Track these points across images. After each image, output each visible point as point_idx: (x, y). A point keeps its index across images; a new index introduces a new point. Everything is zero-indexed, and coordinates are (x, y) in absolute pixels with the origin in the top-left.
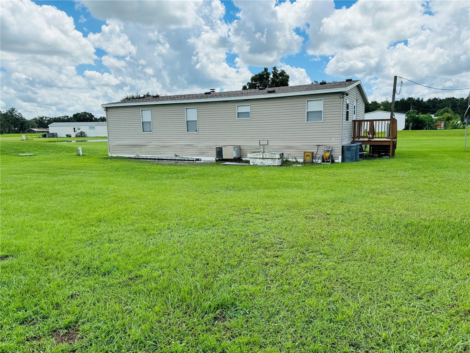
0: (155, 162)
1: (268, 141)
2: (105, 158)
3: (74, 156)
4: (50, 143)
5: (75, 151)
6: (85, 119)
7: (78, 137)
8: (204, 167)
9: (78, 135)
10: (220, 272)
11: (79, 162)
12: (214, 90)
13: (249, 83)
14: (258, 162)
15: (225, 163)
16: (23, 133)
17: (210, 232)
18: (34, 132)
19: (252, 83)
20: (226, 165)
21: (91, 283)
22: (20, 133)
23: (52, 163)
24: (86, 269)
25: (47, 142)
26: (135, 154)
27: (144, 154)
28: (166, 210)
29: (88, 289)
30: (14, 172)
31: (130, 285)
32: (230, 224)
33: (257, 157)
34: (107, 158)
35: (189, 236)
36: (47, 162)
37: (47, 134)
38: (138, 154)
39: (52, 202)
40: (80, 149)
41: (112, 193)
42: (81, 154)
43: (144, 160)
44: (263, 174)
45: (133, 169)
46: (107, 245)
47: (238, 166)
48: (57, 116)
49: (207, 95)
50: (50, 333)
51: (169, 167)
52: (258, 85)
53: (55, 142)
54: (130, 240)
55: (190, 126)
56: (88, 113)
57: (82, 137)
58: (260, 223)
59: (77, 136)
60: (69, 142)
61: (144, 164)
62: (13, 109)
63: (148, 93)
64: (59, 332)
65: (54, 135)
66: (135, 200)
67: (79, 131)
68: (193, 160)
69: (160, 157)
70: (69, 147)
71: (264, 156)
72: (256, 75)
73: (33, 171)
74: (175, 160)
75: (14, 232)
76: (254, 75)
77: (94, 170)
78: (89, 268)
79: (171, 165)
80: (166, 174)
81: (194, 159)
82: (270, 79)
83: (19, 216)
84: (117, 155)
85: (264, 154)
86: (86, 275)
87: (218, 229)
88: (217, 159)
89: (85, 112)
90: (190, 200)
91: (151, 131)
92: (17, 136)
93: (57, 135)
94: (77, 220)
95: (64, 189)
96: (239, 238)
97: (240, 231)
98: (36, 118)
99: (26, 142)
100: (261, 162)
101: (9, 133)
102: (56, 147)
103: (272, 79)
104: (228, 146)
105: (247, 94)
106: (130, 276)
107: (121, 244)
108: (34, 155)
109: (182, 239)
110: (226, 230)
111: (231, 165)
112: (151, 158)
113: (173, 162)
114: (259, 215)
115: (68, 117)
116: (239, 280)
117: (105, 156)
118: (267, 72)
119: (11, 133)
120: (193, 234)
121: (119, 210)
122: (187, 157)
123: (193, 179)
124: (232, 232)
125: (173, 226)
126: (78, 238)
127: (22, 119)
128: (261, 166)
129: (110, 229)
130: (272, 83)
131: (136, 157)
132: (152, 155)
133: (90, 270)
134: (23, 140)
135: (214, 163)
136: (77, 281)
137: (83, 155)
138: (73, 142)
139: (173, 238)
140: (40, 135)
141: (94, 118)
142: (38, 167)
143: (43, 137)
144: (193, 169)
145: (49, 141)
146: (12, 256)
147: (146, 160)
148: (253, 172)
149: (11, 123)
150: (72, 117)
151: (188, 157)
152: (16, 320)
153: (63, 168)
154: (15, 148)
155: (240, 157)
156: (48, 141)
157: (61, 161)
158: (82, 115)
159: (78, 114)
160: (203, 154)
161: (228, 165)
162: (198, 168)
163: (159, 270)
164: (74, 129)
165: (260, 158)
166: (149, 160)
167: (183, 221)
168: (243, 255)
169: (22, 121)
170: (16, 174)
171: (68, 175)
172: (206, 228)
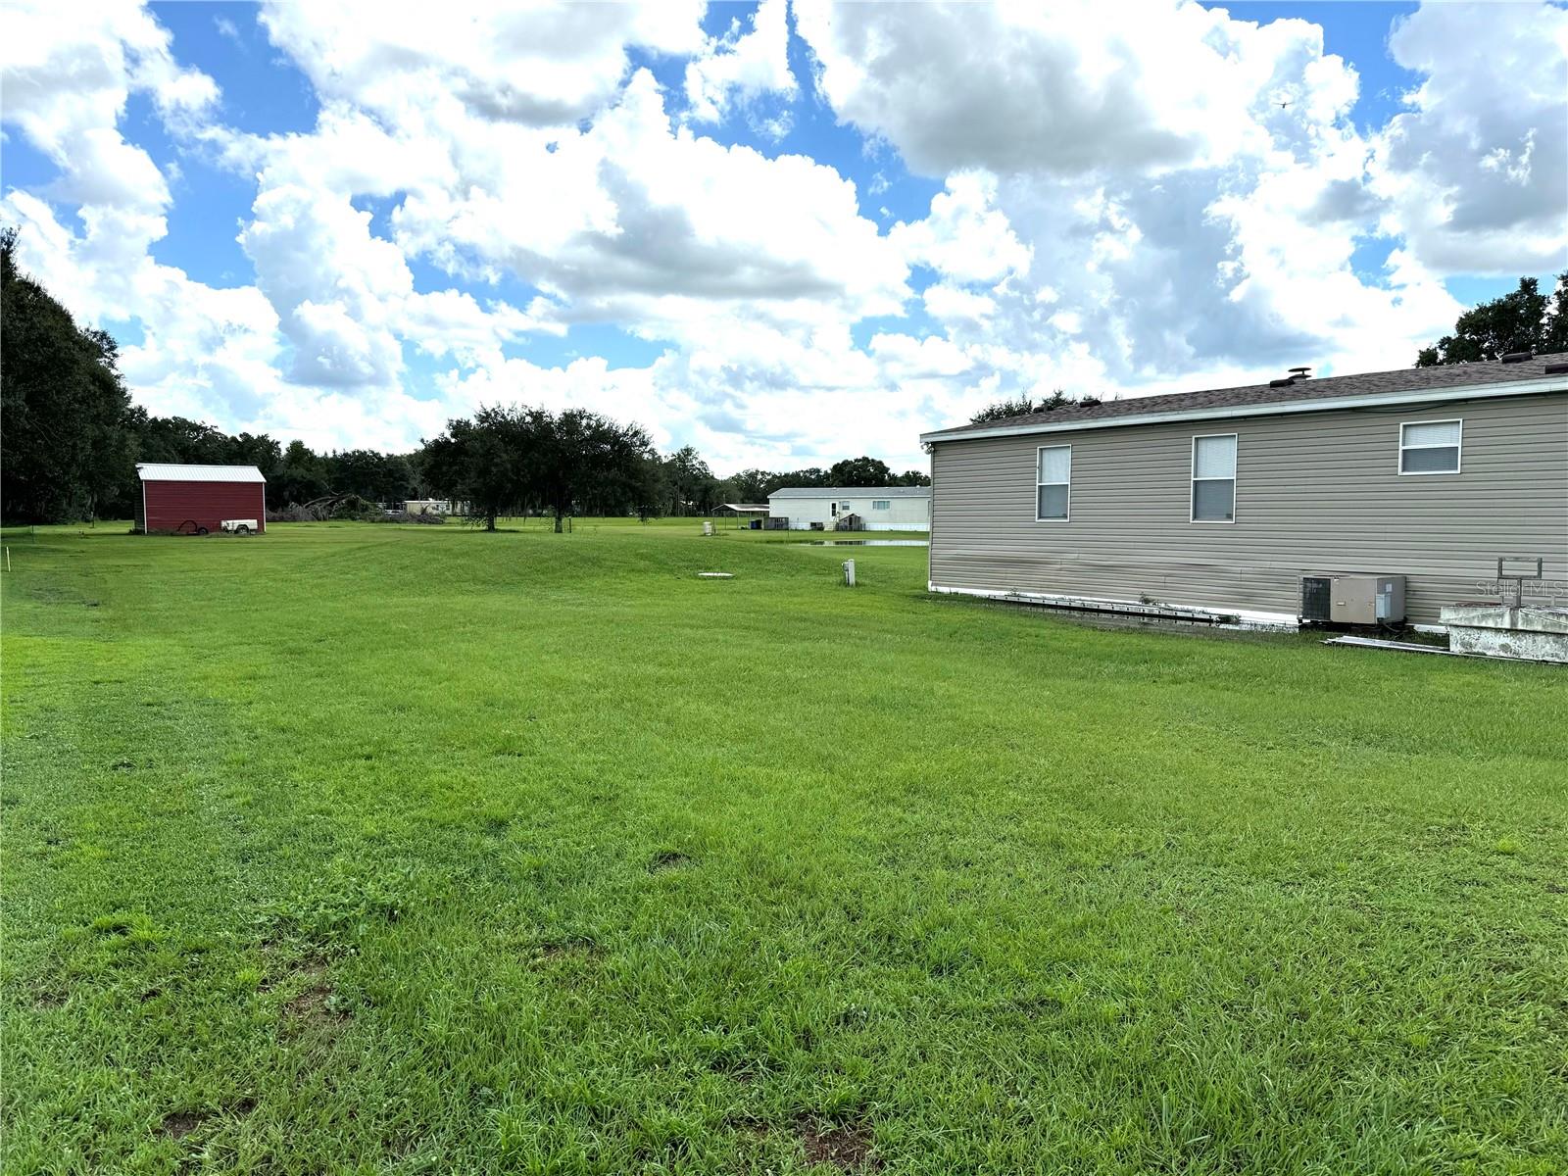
0: (1072, 620)
1: (1540, 562)
2: (916, 596)
3: (834, 587)
4: (768, 545)
5: (836, 571)
6: (864, 479)
7: (843, 530)
8: (1253, 648)
9: (842, 523)
10: (1357, 1061)
11: (847, 605)
12: (1306, 373)
13: (1446, 341)
14: (1491, 644)
15: (1337, 640)
16: (706, 515)
17: (1301, 896)
18: (733, 513)
19: (1461, 339)
20: (1344, 645)
21: (902, 987)
22: (699, 516)
23: (777, 602)
24: (884, 940)
25: (761, 542)
26: (1006, 589)
27: (1034, 591)
28: (1123, 787)
29: (892, 1006)
30: (686, 621)
31: (1021, 1027)
32: (1385, 877)
33: (1483, 624)
34: (923, 597)
35: (1219, 896)
36: (764, 599)
37: (762, 519)
38: (1015, 590)
39: (782, 716)
40: (851, 565)
41: (944, 708)
42: (852, 580)
43: (1034, 609)
44: (1515, 695)
45: (1003, 635)
46: (940, 873)
47: (1395, 654)
48: (791, 470)
49: (1280, 389)
50: (790, 1120)
51: (1121, 639)
52: (1487, 344)
53: (782, 542)
54: (1011, 870)
55: (1207, 497)
56: (873, 460)
57: (851, 530)
58: (1527, 898)
59: (838, 528)
60: (816, 543)
61: (1036, 622)
62: (688, 451)
63: (1060, 394)
64: (813, 1123)
65: (781, 524)
66: (1017, 740)
67: (845, 514)
68: (1210, 621)
69: (1089, 601)
70: (820, 560)
71: (1520, 622)
72: (1482, 310)
73: (730, 621)
74: (1143, 615)
75: (692, 788)
76: (1473, 309)
77: (887, 631)
78: (890, 938)
79: (1129, 631)
80: (1113, 662)
81: (1214, 618)
82: (1544, 320)
83: (700, 746)
84: (954, 590)
85: (1520, 614)
86: (885, 959)
87: (1335, 891)
88: (1304, 621)
89: (865, 459)
90: (1212, 765)
91: (1065, 517)
92: (692, 524)
93: (787, 523)
94: (849, 778)
95: (812, 680)
96: (1430, 943)
97: (1432, 913)
98: (738, 475)
99: (711, 539)
100: (1505, 647)
101: (673, 514)
102: (788, 557)
103: (1552, 319)
104: (1352, 576)
105: (1450, 382)
106: (1020, 996)
107: (983, 877)
108: (732, 578)
109: (1191, 903)
110: (1369, 898)
111: (1365, 647)
112: (1060, 603)
113: (1133, 622)
114: (1514, 863)
115: (818, 471)
116: (1444, 1109)
117: (916, 592)
118: (1531, 296)
119: (678, 516)
120: (1233, 890)
121: (969, 764)
122: (1186, 607)
123: (1212, 687)
124: (1394, 909)
125: (1154, 848)
126: (854, 833)
127: (708, 479)
128: (1498, 661)
129: (945, 824)
130: (1553, 336)
131: (1009, 599)
132: (1062, 593)
133: (894, 943)
134: (705, 535)
135: (1294, 634)
136: (860, 973)
137: (857, 583)
138: (827, 544)
139: (1157, 892)
140: (747, 521)
141: (889, 475)
142: (742, 612)
143: (752, 528)
144: (1212, 651)
145: (768, 539)
146: (689, 858)
147: (1040, 610)
148: (1469, 684)
149: (681, 489)
150: (829, 472)
151: (1190, 608)
152: (703, 1053)
153: (805, 620)
154: (690, 557)
155: (1406, 620)
156: (764, 539)
157: (799, 599)
158: (855, 468)
159: (846, 463)
160: (1248, 599)
161: (1352, 645)
162: (1230, 650)
163: (1116, 995)
164: (834, 506)
165: (1498, 630)
166: (1050, 611)
167: (1188, 836)
168: (1458, 1014)
169: (706, 482)
170: (692, 627)
171: (818, 640)
172: (1284, 879)
